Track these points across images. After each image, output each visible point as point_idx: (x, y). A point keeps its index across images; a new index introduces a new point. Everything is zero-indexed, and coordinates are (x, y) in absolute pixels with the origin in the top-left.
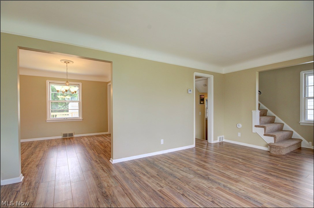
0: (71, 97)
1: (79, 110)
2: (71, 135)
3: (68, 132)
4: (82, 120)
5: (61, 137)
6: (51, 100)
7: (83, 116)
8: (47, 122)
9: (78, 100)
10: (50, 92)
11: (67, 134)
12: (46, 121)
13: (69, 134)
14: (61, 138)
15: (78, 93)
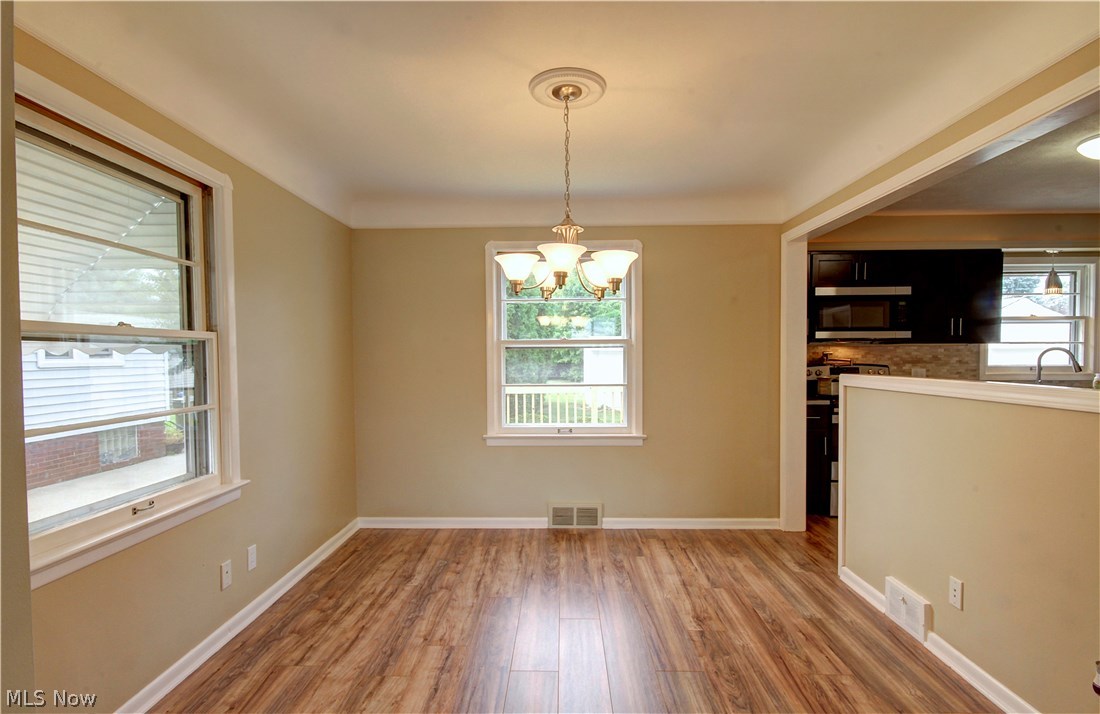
0: (591, 320)
1: (628, 387)
2: (590, 515)
3: (576, 501)
4: (640, 443)
5: (542, 523)
6: (504, 337)
7: (646, 422)
8: (490, 443)
9: (624, 336)
10: (499, 300)
11: (572, 509)
12: (484, 440)
13: (580, 510)
14: (546, 526)
15: (624, 296)
